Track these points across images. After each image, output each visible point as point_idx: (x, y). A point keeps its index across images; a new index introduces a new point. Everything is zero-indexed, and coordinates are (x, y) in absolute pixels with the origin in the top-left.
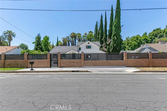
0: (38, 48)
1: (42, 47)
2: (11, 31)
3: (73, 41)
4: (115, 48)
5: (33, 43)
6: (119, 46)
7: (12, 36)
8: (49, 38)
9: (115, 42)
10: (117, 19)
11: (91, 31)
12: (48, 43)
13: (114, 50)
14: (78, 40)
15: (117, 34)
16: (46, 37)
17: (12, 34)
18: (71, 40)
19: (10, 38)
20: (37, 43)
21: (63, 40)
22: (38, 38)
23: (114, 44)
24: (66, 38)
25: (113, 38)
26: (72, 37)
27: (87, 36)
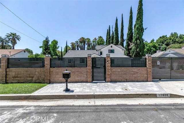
0: (46, 52)
1: (51, 52)
2: (15, 34)
4: (138, 53)
5: (40, 47)
6: (142, 51)
7: (16, 39)
8: (57, 42)
9: (138, 47)
10: (139, 21)
11: (100, 36)
12: (56, 47)
13: (137, 55)
14: (87, 45)
15: (140, 37)
16: (54, 41)
17: (16, 37)
18: (80, 45)
19: (14, 41)
20: (45, 48)
21: (71, 45)
22: (46, 42)
23: (137, 49)
24: (75, 42)
25: (136, 41)
26: (82, 42)
27: (96, 41)
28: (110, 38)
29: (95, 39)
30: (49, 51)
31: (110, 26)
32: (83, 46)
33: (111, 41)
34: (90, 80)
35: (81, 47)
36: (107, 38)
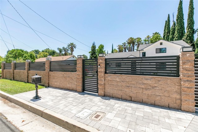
0: (93, 57)
1: (96, 56)
2: (73, 43)
3: (130, 48)
7: (73, 47)
8: (103, 47)
11: (156, 32)
12: (102, 52)
14: (137, 46)
16: (101, 45)
17: (73, 45)
18: (128, 47)
19: (72, 49)
20: (92, 53)
21: (118, 47)
24: (122, 44)
26: (130, 44)
27: (149, 39)
28: (169, 32)
29: (148, 37)
30: (95, 56)
31: (169, 15)
32: (131, 47)
33: (170, 37)
34: (79, 89)
35: (129, 49)
36: (165, 33)
